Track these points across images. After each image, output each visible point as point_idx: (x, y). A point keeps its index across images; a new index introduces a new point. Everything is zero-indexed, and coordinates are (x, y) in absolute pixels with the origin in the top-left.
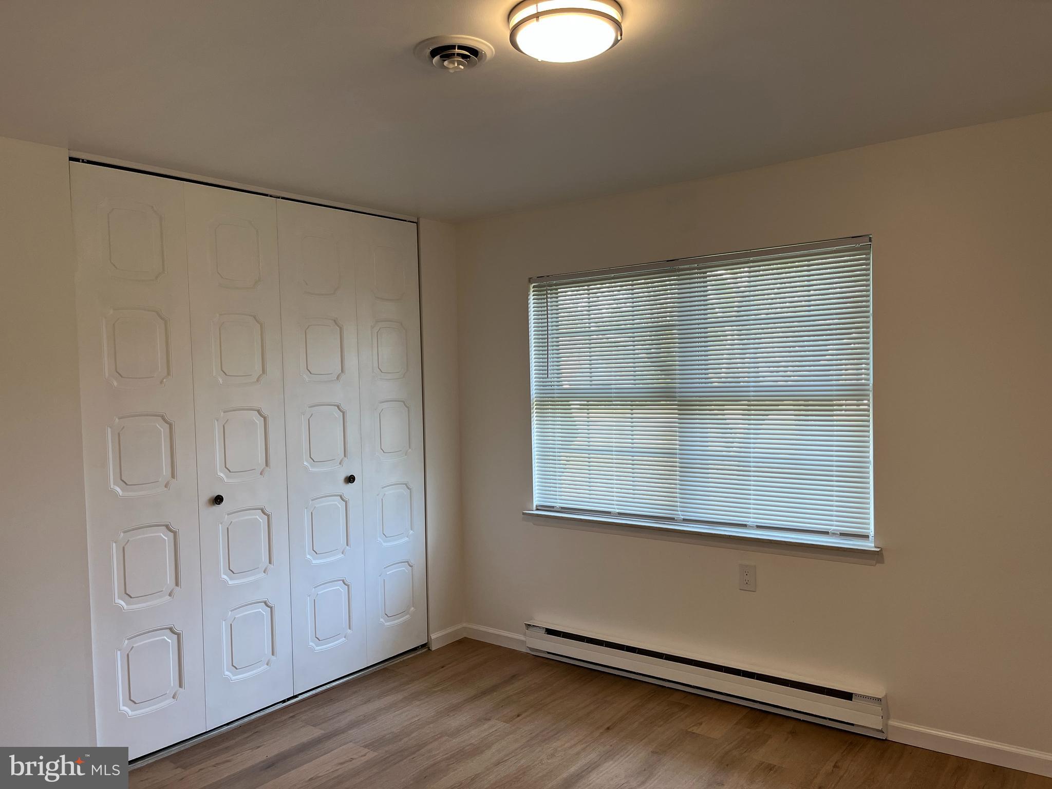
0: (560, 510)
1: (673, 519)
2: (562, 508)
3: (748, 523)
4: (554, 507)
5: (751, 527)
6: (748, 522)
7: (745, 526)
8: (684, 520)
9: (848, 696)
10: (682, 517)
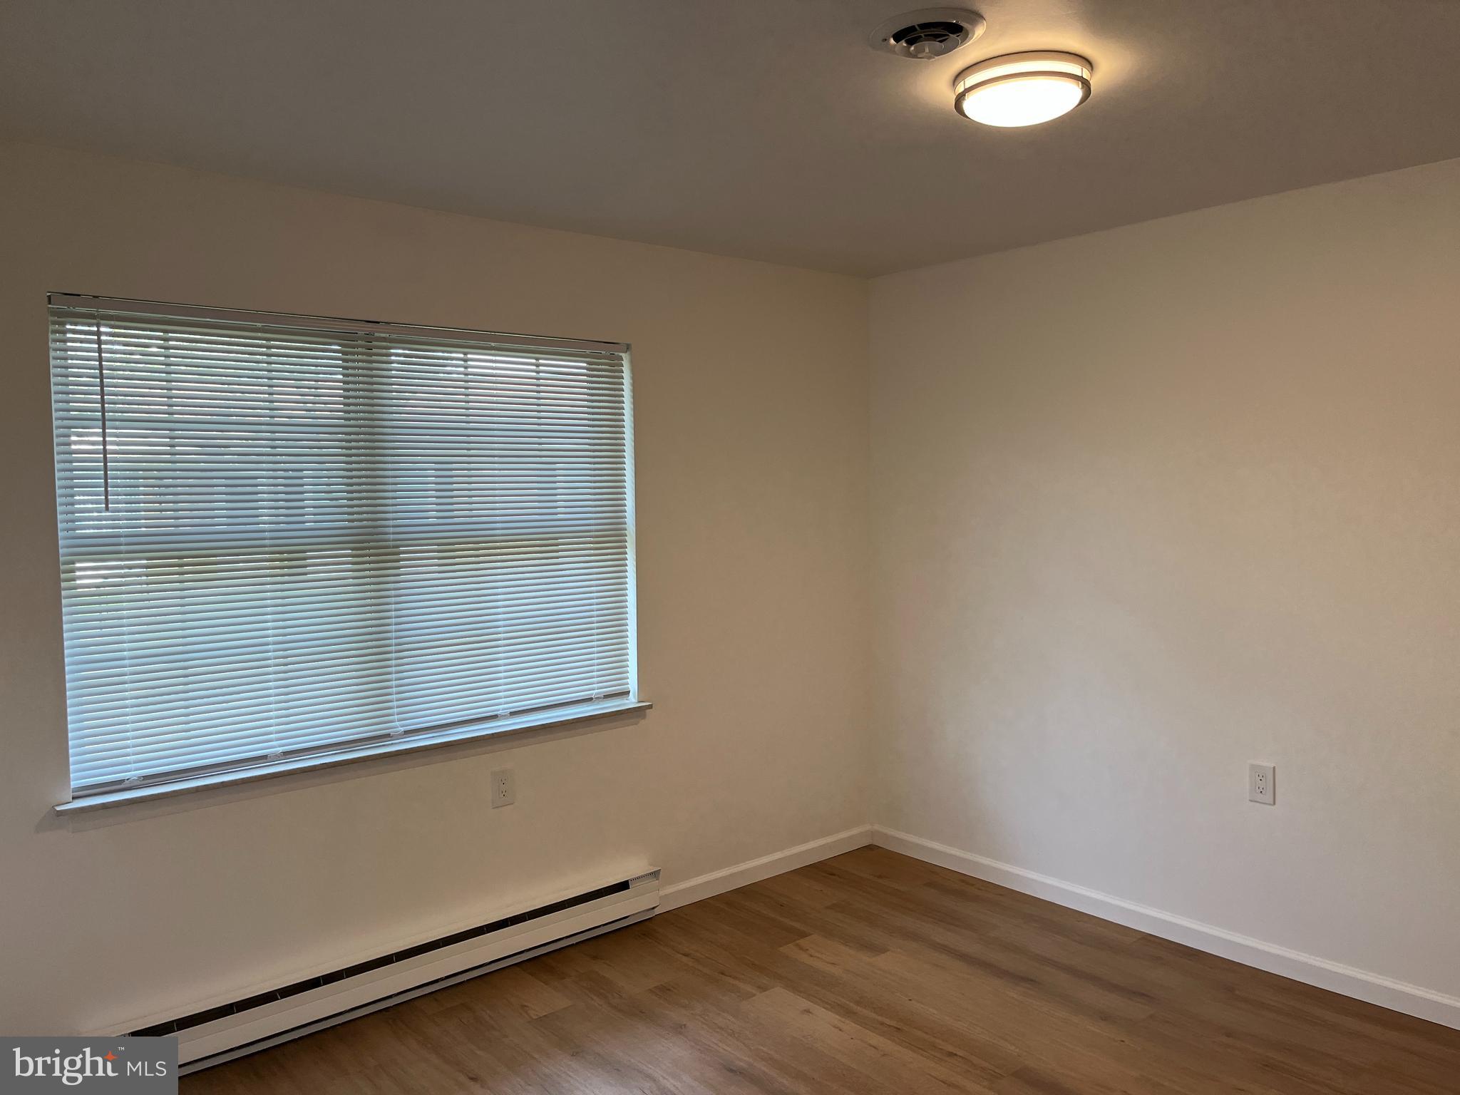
0: (139, 783)
1: (388, 735)
2: (146, 777)
3: (498, 713)
4: (123, 781)
5: (504, 717)
6: (499, 710)
7: (494, 717)
8: (406, 732)
9: (624, 886)
10: (403, 729)
